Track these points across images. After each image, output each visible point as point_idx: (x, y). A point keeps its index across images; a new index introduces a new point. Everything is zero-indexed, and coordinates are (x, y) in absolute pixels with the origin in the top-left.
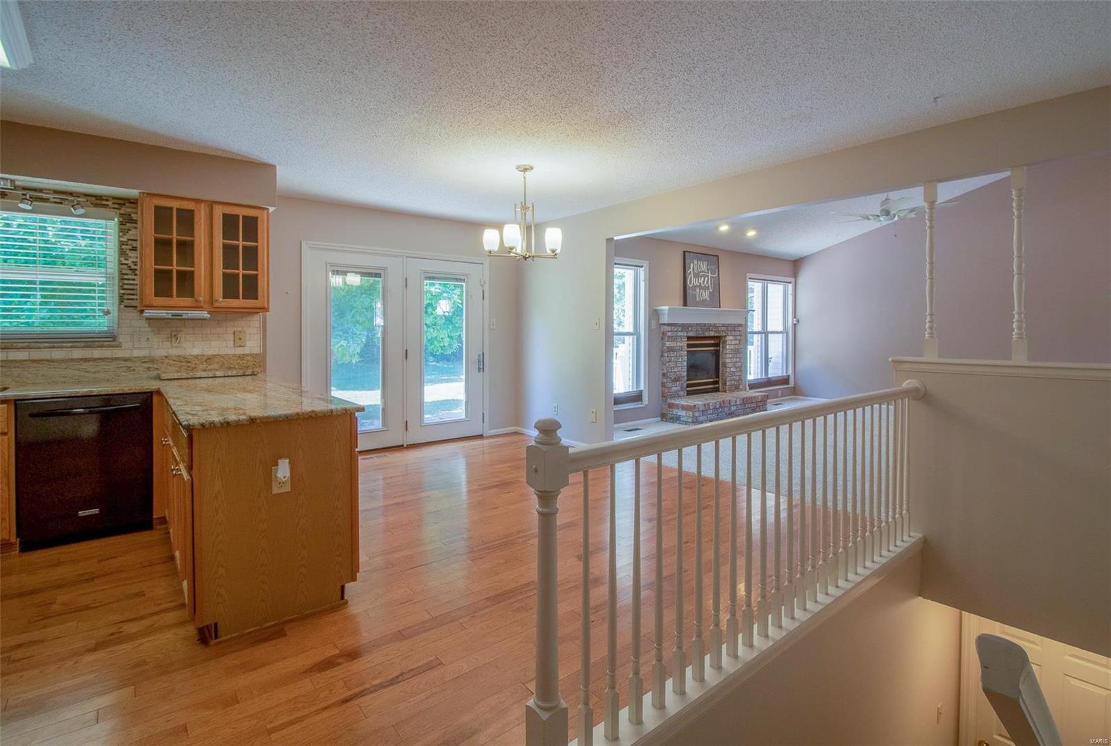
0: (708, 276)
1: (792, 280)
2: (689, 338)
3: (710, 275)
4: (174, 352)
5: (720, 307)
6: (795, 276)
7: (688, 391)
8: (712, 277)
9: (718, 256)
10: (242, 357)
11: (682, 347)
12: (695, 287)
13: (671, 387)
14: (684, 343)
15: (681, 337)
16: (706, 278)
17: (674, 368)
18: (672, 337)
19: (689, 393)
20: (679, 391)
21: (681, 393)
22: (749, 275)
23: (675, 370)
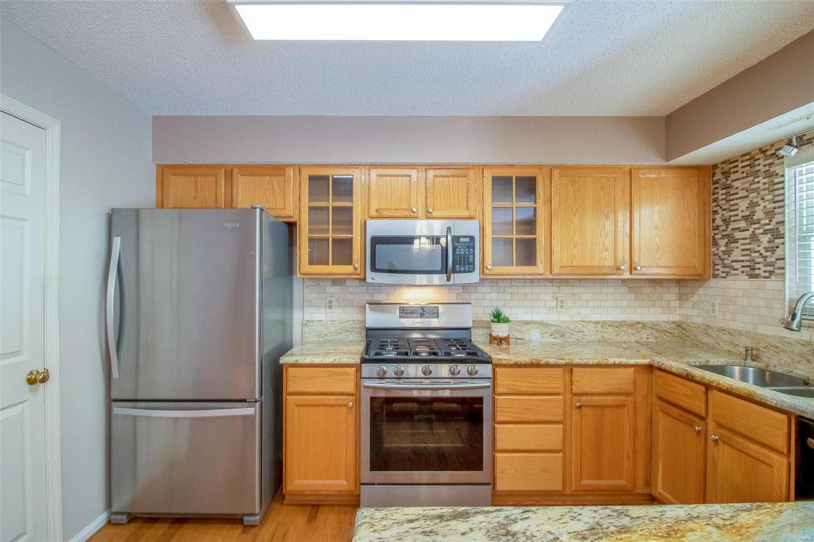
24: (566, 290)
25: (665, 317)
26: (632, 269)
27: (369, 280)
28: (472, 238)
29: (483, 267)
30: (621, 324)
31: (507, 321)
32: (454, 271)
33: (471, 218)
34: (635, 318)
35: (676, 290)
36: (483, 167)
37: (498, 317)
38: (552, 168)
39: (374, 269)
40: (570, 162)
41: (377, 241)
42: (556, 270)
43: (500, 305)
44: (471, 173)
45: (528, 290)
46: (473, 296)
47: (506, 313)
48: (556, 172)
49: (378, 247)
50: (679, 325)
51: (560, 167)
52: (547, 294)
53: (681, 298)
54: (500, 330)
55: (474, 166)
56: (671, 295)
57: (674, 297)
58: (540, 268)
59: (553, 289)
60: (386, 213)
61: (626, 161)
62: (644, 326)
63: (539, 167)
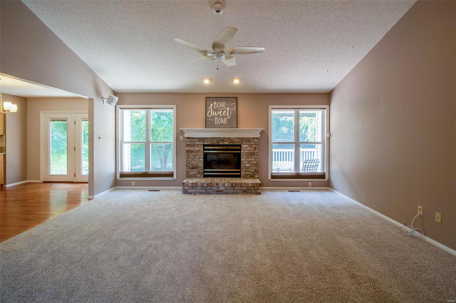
0: (226, 110)
1: (327, 106)
2: (204, 145)
3: (228, 109)
5: (237, 128)
6: (329, 104)
7: (204, 175)
8: (229, 111)
9: (237, 98)
11: (199, 151)
12: (213, 117)
13: (190, 172)
14: (200, 148)
15: (198, 145)
16: (225, 111)
17: (192, 161)
18: (190, 145)
19: (205, 176)
20: (196, 174)
21: (199, 176)
22: (270, 107)
23: (193, 162)
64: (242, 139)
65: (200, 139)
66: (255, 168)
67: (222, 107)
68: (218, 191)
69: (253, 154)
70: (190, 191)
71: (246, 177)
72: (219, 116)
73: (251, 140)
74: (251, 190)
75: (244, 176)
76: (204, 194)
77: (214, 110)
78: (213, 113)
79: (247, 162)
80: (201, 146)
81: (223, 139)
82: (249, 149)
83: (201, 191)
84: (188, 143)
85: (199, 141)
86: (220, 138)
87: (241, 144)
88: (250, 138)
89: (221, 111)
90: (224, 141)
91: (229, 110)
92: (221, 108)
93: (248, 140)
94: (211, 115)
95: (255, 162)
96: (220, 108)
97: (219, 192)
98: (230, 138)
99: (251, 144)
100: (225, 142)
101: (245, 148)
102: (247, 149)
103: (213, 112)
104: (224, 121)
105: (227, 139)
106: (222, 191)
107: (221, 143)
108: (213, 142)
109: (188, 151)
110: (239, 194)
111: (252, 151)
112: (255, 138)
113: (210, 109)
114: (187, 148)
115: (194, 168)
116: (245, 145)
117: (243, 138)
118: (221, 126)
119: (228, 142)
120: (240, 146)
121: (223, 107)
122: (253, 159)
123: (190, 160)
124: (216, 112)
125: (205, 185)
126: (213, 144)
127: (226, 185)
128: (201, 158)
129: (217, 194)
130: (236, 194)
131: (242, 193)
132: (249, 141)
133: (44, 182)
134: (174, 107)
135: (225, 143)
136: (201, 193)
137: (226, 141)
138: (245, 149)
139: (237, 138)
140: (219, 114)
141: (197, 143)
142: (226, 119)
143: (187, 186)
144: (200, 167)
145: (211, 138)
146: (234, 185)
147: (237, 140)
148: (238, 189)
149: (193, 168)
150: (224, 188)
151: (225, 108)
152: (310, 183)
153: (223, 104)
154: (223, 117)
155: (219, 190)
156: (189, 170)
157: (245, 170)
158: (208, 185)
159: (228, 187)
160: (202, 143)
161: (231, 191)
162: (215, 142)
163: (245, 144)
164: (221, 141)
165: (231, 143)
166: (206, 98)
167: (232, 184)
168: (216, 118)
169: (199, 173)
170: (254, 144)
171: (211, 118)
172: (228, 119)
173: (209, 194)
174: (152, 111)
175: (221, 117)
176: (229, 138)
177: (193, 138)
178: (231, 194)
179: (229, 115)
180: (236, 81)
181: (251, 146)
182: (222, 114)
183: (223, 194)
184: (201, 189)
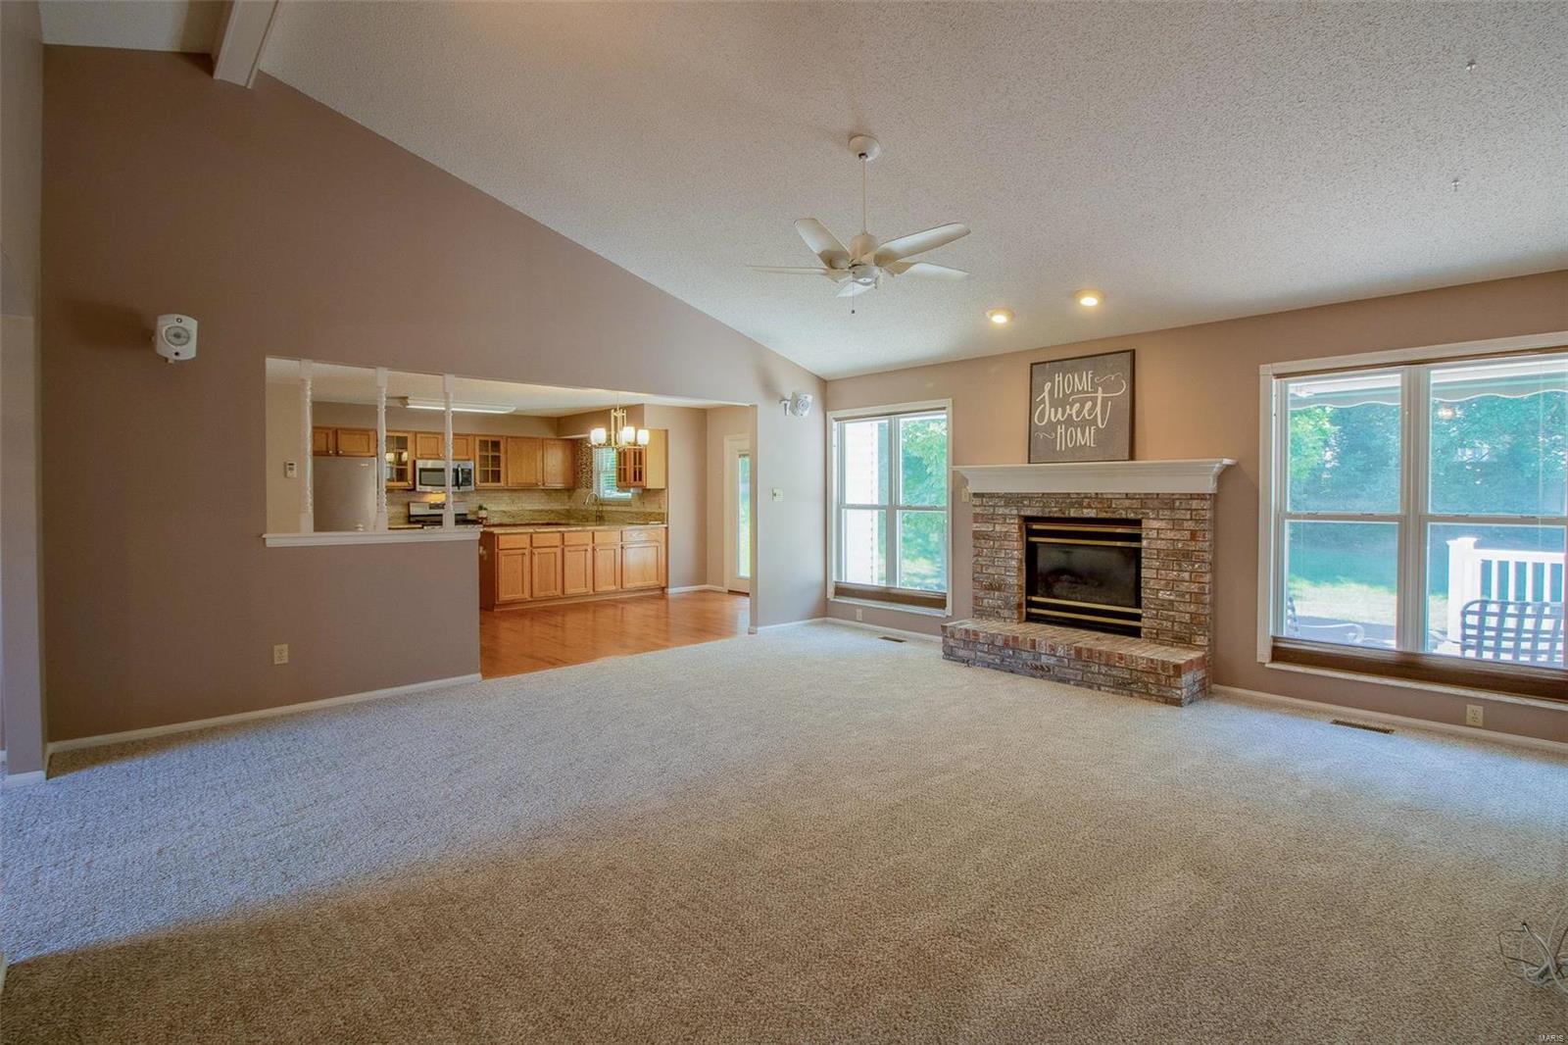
0: (1094, 400)
2: (1026, 519)
3: (1100, 395)
4: (642, 510)
5: (1132, 459)
7: (1029, 615)
8: (1105, 401)
9: (1131, 351)
10: (659, 514)
12: (1052, 426)
13: (982, 599)
14: (1014, 528)
15: (1005, 517)
16: (1089, 405)
17: (988, 566)
18: (983, 515)
19: (1030, 618)
20: (999, 607)
21: (1006, 613)
22: (1266, 370)
23: (991, 571)
24: (516, 494)
25: (563, 507)
26: (544, 484)
27: (418, 490)
28: (470, 470)
29: (475, 483)
30: (542, 511)
31: (485, 509)
32: (462, 485)
33: (468, 460)
34: (548, 508)
35: (567, 494)
36: (475, 435)
37: (481, 508)
38: (507, 437)
39: (421, 484)
40: (515, 435)
41: (421, 470)
42: (510, 485)
43: (481, 502)
44: (469, 438)
45: (496, 495)
46: (468, 499)
47: (485, 506)
48: (509, 440)
49: (423, 473)
50: (568, 510)
51: (512, 437)
52: (506, 497)
53: (569, 498)
54: (483, 514)
55: (468, 435)
56: (565, 497)
57: (566, 497)
58: (502, 483)
59: (508, 494)
60: (425, 456)
61: (541, 436)
62: (552, 511)
63: (502, 436)
64: (1145, 499)
65: (1011, 499)
66: (1192, 608)
67: (1080, 389)
68: (1036, 668)
69: (1187, 555)
70: (961, 653)
71: (1157, 637)
72: (1069, 422)
73: (1177, 503)
74: (1146, 684)
75: (1151, 633)
76: (997, 669)
77: (1054, 404)
78: (1052, 415)
79: (1163, 582)
80: (1012, 521)
81: (1080, 500)
82: (1171, 535)
83: (989, 658)
84: (978, 510)
85: (1006, 506)
86: (1069, 494)
87: (1140, 517)
88: (1173, 494)
89: (1078, 404)
90: (1081, 506)
91: (1103, 397)
92: (1079, 392)
93: (1166, 504)
94: (1046, 421)
95: (1194, 588)
96: (1073, 393)
97: (1040, 671)
98: (1102, 494)
99: (1177, 516)
100: (1085, 508)
101: (1156, 535)
102: (1162, 536)
103: (1053, 410)
104: (1086, 438)
105: (1091, 498)
106: (1049, 670)
107: (1073, 513)
108: (1047, 510)
109: (977, 535)
110: (1103, 688)
111: (1180, 546)
112: (1192, 497)
113: (1043, 401)
114: (975, 525)
115: (994, 590)
116: (1155, 522)
117: (1145, 494)
118: (1077, 453)
119: (1094, 511)
120: (1137, 523)
121: (1083, 392)
122: (1186, 575)
123: (984, 563)
124: (1060, 409)
125: (999, 642)
126: (1047, 515)
127: (1060, 652)
128: (1012, 558)
129: (1032, 676)
130: (1090, 687)
131: (1113, 690)
132: (1172, 509)
133: (730, 592)
134: (948, 402)
135: (1085, 511)
136: (989, 665)
137: (1089, 507)
138: (1154, 534)
139: (1127, 494)
140: (1070, 415)
141: (1000, 511)
142: (1092, 432)
143: (953, 637)
144: (1010, 586)
145: (1043, 494)
146: (1085, 654)
147: (1127, 503)
148: (1099, 673)
149: (991, 588)
150: (1053, 660)
151: (1087, 392)
152: (1474, 712)
153: (1082, 381)
154: (1084, 424)
155: (1038, 664)
156: (981, 594)
157: (1155, 612)
158: (1006, 645)
159: (1066, 660)
160: (1015, 512)
161: (1076, 675)
162: (1055, 512)
163: (1154, 519)
164: (1072, 505)
165: (1106, 512)
166: (1032, 365)
167: (1079, 651)
168: (1060, 430)
169: (1007, 605)
170: (1188, 517)
171: (1045, 429)
172: (1098, 429)
173: (1012, 672)
174: (903, 420)
175: (1075, 425)
176: (1097, 494)
177: (991, 496)
178: (1078, 685)
179: (1102, 415)
180: (1089, 301)
181: (1176, 525)
182: (1079, 413)
183: (1051, 679)
184: (988, 653)
